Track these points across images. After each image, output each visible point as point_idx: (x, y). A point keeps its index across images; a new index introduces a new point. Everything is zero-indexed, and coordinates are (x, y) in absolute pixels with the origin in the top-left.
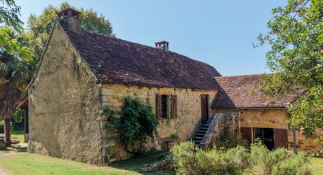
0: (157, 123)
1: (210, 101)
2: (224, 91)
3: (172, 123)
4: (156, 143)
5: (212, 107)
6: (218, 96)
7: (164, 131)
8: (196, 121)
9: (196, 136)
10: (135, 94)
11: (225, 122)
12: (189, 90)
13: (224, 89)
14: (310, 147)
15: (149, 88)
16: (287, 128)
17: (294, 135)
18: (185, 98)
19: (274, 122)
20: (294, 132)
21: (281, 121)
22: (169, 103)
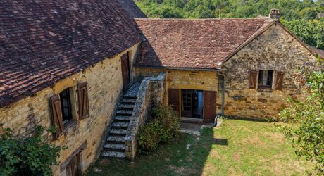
1: (132, 58)
2: (147, 41)
5: (134, 65)
6: (140, 48)
8: (116, 96)
11: (152, 90)
13: (148, 38)
14: (237, 109)
16: (216, 90)
17: (223, 98)
18: (100, 75)
19: (203, 83)
20: (223, 95)
21: (211, 83)
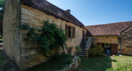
0: (66, 39)
1: (85, 33)
3: (73, 40)
4: (65, 50)
5: (86, 35)
7: (69, 43)
8: (81, 40)
9: (81, 46)
10: (53, 21)
11: (92, 41)
12: (79, 27)
14: (129, 51)
15: (62, 20)
18: (78, 30)
19: (111, 41)
20: (121, 45)
21: (115, 41)
22: (72, 30)
